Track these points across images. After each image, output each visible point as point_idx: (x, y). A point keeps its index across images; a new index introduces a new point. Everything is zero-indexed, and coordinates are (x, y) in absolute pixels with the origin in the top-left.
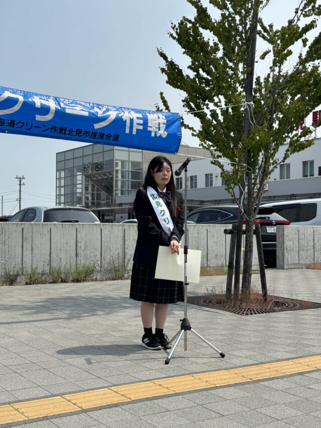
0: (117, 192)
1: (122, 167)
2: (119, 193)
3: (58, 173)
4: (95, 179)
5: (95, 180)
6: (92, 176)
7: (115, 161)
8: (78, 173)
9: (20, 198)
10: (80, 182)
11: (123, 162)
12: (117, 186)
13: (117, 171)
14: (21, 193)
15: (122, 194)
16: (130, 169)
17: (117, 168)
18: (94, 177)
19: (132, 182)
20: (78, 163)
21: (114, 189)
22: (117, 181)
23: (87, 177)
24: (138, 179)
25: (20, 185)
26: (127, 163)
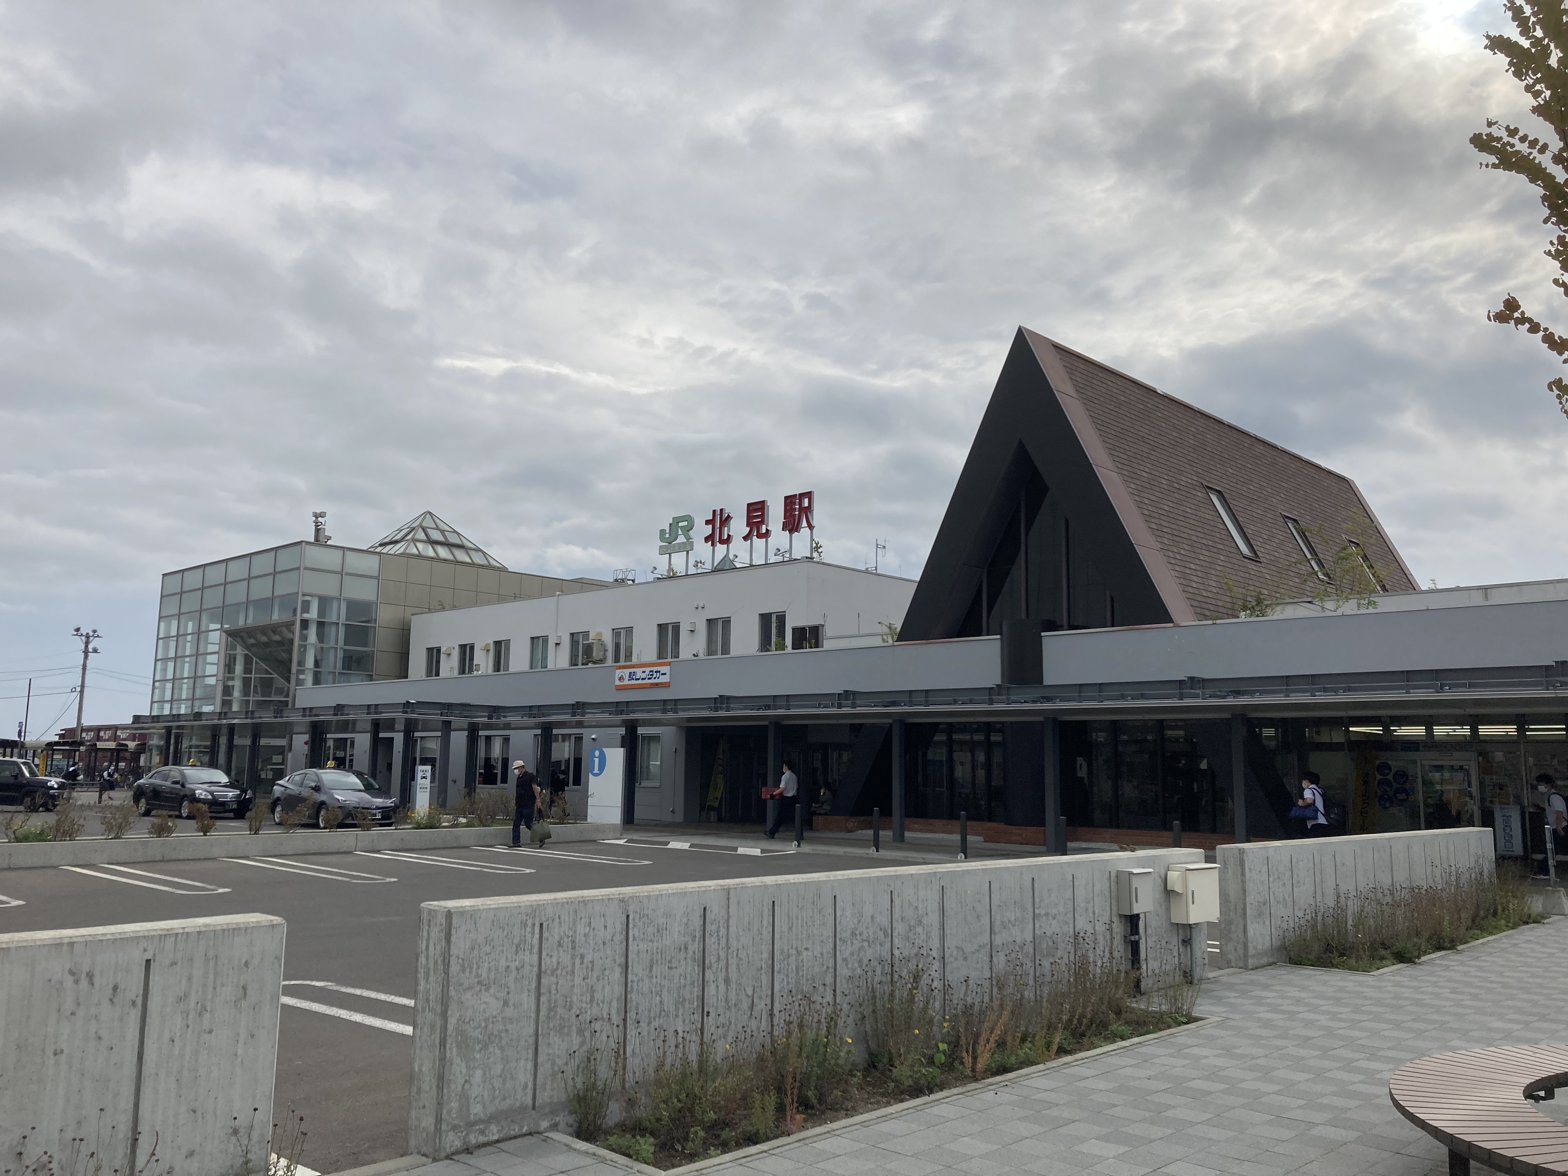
0: (301, 677)
1: (322, 611)
2: (309, 678)
3: (162, 625)
4: (252, 641)
5: (253, 645)
6: (244, 635)
7: (300, 598)
8: (212, 626)
9: (83, 686)
10: (216, 648)
11: (324, 602)
12: (301, 663)
13: (305, 624)
14: (87, 672)
15: (317, 681)
16: (343, 619)
17: (306, 616)
18: (250, 638)
19: (345, 651)
20: (213, 599)
21: (294, 668)
22: (303, 648)
23: (231, 634)
24: (366, 646)
25: (86, 653)
26: (335, 604)
